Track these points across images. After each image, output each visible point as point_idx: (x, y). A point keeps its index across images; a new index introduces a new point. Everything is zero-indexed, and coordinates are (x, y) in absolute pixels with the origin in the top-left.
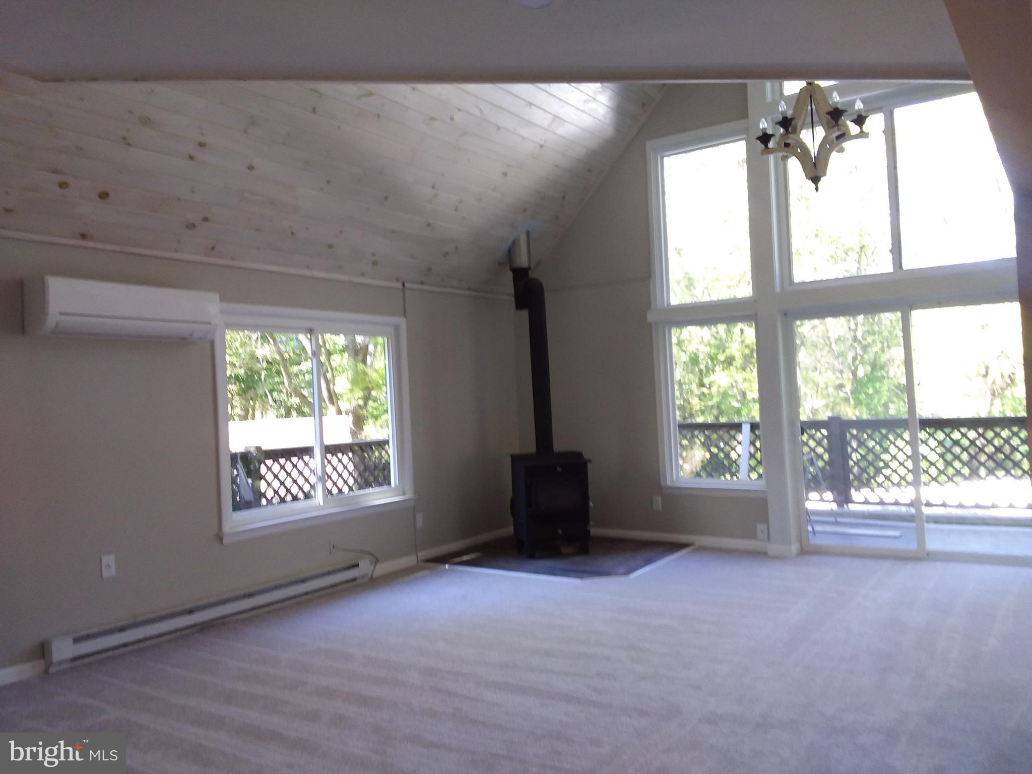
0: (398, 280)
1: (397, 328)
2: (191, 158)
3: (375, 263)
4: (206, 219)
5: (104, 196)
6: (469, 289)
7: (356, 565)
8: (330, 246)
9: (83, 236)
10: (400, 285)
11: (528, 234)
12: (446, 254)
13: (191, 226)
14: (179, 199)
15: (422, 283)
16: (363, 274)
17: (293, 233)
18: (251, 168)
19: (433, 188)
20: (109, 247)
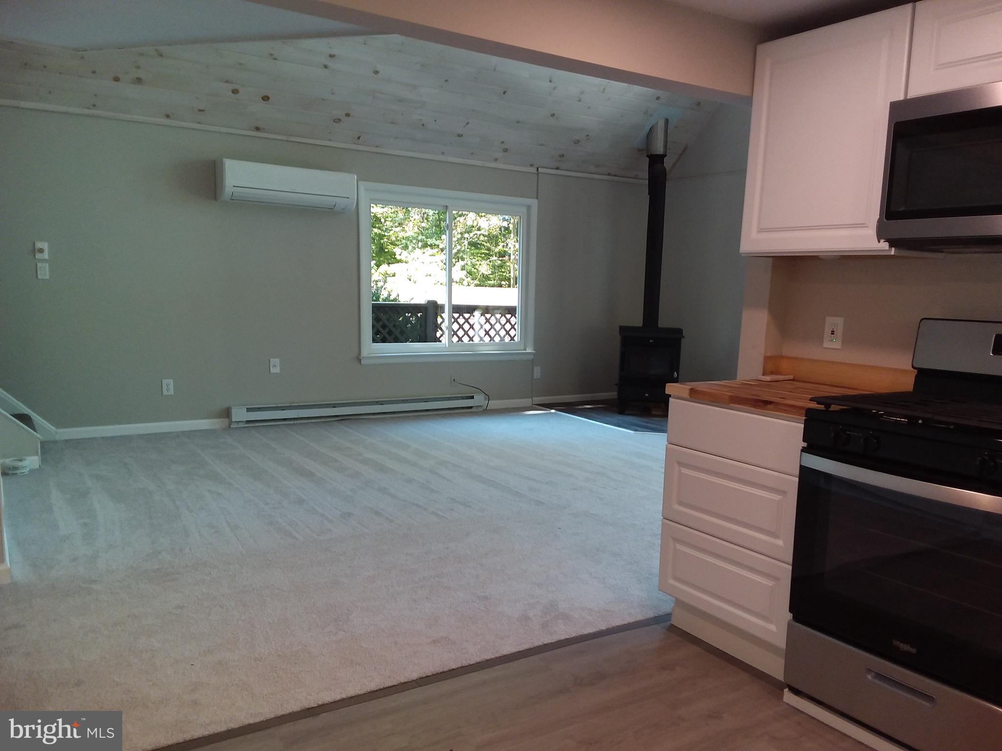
0: (532, 165)
1: (529, 208)
2: (326, 67)
3: (505, 150)
4: (348, 115)
5: (266, 98)
6: (609, 174)
7: (472, 397)
8: (460, 136)
9: (257, 129)
10: (534, 170)
11: (667, 121)
12: (577, 142)
13: (338, 120)
14: (323, 100)
15: (557, 168)
16: (496, 160)
17: (423, 125)
18: (376, 72)
19: (550, 81)
20: (276, 137)
